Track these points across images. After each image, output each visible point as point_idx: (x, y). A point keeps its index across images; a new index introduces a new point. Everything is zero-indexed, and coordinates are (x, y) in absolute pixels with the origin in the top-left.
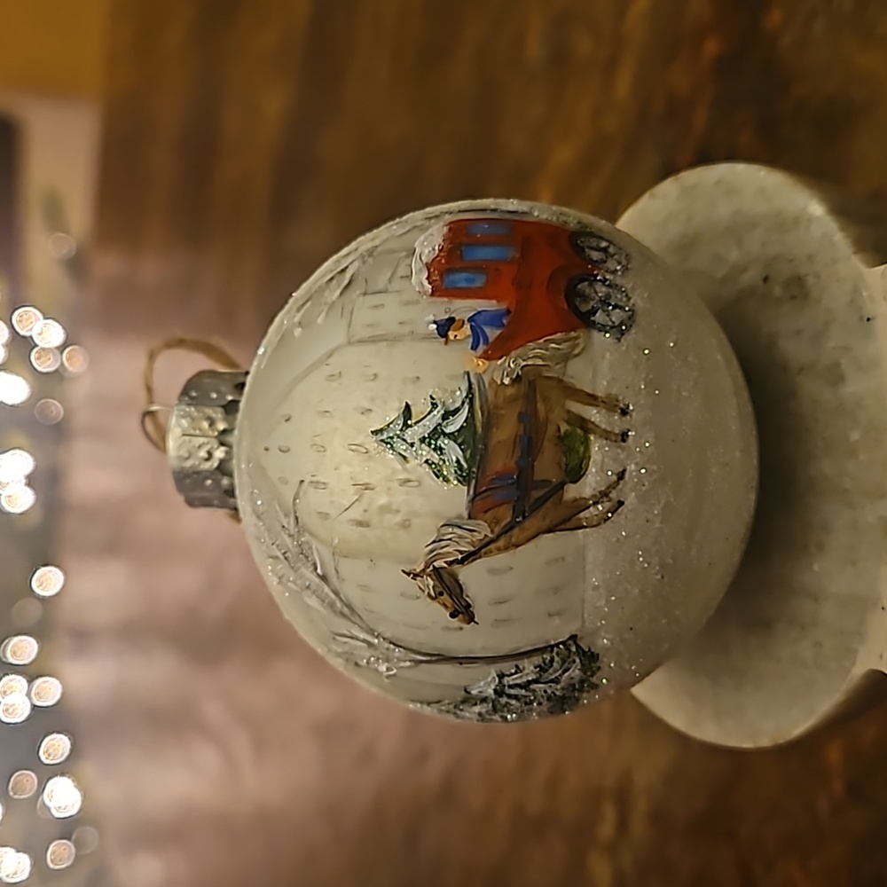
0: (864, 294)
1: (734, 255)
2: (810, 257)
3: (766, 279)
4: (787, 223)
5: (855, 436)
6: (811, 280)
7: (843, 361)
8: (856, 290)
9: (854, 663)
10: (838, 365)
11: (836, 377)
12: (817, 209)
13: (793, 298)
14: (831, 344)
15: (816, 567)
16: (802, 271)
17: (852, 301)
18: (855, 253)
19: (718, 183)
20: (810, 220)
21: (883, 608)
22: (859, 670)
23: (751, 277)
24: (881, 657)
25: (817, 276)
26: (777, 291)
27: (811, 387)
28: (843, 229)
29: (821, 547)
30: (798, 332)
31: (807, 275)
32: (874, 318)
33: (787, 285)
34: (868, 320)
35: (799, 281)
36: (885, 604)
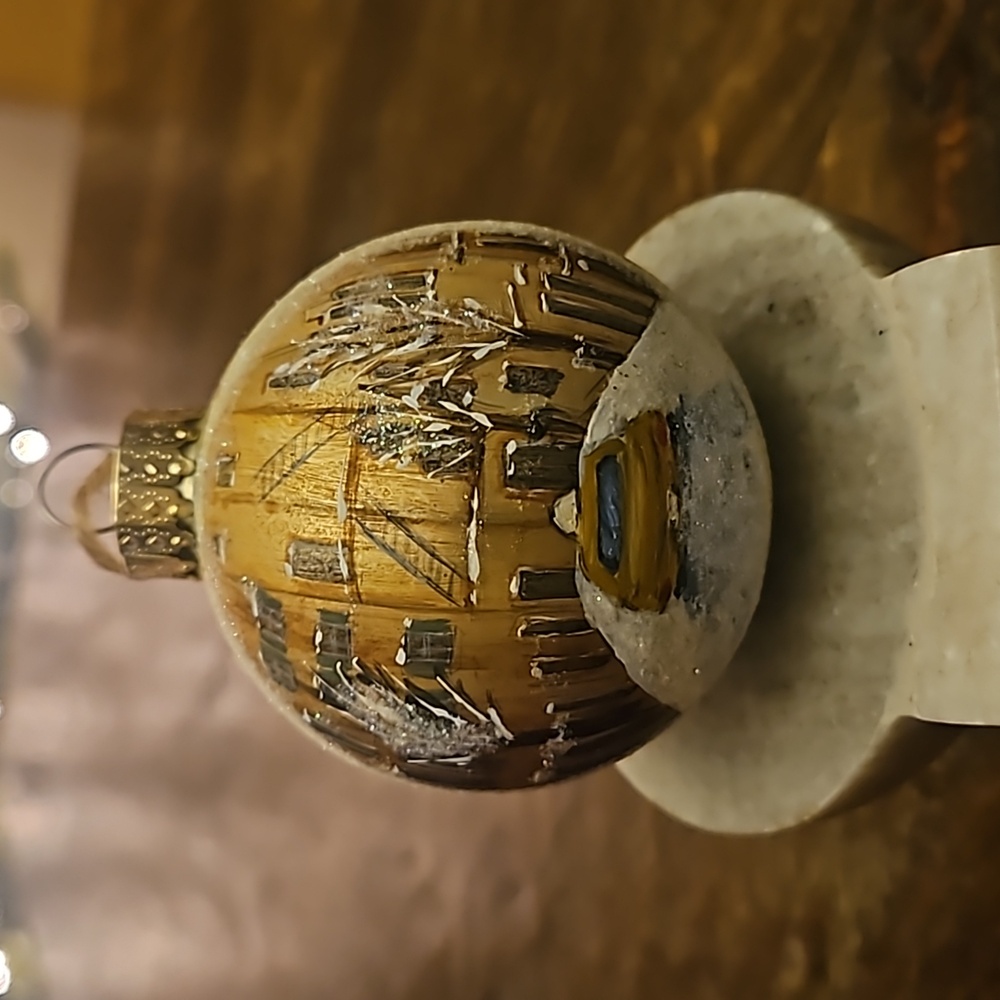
0: (875, 306)
1: (736, 288)
2: (817, 277)
3: (771, 308)
4: (790, 245)
5: (872, 460)
6: (818, 301)
7: (857, 382)
8: (866, 304)
9: (881, 713)
10: (850, 386)
11: (849, 399)
12: (822, 225)
13: (801, 322)
14: (842, 365)
15: (836, 611)
16: (809, 292)
17: (863, 315)
18: (865, 265)
19: (716, 215)
20: (816, 238)
21: (910, 644)
22: (888, 719)
23: (755, 308)
24: (911, 699)
25: (825, 296)
26: (783, 318)
27: (822, 416)
28: (851, 243)
29: (841, 588)
30: (808, 359)
31: (814, 297)
32: (886, 330)
33: (794, 310)
34: (881, 333)
35: (806, 304)
36: (912, 639)
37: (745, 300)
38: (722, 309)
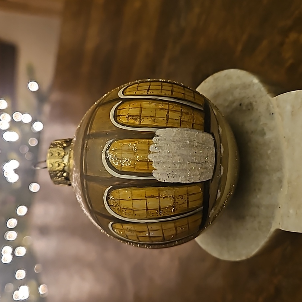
0: (271, 106)
1: (230, 98)
2: (254, 96)
3: (240, 105)
4: (246, 86)
5: (269, 152)
6: (254, 103)
7: (265, 128)
8: (268, 105)
9: (271, 227)
10: (263, 129)
11: (263, 134)
12: (256, 81)
13: (249, 110)
14: (261, 123)
15: (258, 196)
16: (252, 101)
17: (267, 109)
18: (268, 93)
19: (225, 76)
20: (254, 84)
21: (280, 207)
22: (273, 229)
23: (235, 105)
24: (280, 224)
25: (256, 102)
26: (244, 108)
27: (255, 138)
28: (264, 86)
29: (260, 190)
30: (251, 120)
31: (253, 102)
32: (274, 113)
33: (247, 106)
34: (272, 114)
35: (251, 104)
36: (280, 206)
37: (233, 102)
38: (226, 104)
